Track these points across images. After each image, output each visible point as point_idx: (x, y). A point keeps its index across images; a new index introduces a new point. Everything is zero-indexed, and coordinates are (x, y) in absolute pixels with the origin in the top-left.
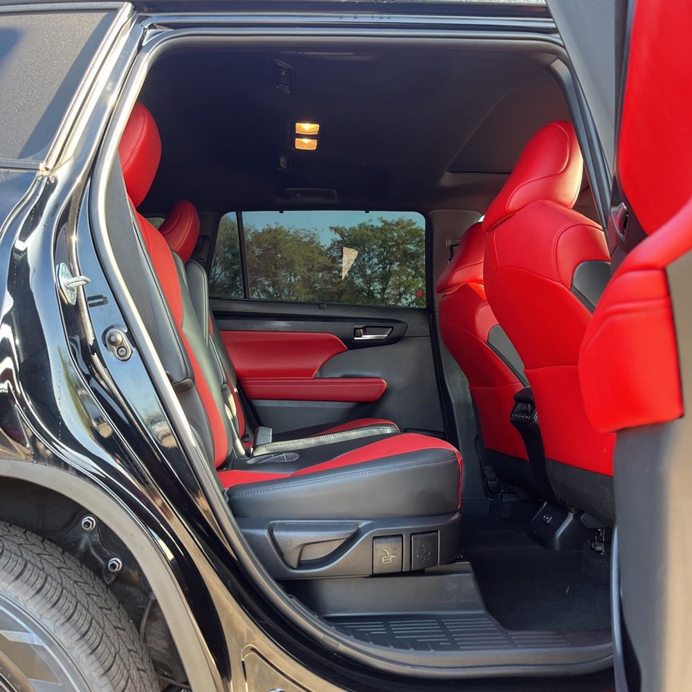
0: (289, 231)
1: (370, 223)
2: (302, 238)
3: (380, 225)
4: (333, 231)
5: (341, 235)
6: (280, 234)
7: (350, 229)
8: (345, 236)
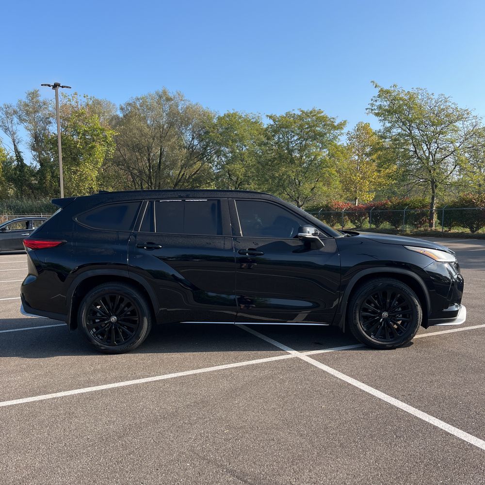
0: (241, 115)
1: (293, 112)
2: (250, 120)
3: (300, 113)
4: (268, 118)
5: (274, 120)
6: (235, 118)
7: (280, 116)
8: (276, 121)
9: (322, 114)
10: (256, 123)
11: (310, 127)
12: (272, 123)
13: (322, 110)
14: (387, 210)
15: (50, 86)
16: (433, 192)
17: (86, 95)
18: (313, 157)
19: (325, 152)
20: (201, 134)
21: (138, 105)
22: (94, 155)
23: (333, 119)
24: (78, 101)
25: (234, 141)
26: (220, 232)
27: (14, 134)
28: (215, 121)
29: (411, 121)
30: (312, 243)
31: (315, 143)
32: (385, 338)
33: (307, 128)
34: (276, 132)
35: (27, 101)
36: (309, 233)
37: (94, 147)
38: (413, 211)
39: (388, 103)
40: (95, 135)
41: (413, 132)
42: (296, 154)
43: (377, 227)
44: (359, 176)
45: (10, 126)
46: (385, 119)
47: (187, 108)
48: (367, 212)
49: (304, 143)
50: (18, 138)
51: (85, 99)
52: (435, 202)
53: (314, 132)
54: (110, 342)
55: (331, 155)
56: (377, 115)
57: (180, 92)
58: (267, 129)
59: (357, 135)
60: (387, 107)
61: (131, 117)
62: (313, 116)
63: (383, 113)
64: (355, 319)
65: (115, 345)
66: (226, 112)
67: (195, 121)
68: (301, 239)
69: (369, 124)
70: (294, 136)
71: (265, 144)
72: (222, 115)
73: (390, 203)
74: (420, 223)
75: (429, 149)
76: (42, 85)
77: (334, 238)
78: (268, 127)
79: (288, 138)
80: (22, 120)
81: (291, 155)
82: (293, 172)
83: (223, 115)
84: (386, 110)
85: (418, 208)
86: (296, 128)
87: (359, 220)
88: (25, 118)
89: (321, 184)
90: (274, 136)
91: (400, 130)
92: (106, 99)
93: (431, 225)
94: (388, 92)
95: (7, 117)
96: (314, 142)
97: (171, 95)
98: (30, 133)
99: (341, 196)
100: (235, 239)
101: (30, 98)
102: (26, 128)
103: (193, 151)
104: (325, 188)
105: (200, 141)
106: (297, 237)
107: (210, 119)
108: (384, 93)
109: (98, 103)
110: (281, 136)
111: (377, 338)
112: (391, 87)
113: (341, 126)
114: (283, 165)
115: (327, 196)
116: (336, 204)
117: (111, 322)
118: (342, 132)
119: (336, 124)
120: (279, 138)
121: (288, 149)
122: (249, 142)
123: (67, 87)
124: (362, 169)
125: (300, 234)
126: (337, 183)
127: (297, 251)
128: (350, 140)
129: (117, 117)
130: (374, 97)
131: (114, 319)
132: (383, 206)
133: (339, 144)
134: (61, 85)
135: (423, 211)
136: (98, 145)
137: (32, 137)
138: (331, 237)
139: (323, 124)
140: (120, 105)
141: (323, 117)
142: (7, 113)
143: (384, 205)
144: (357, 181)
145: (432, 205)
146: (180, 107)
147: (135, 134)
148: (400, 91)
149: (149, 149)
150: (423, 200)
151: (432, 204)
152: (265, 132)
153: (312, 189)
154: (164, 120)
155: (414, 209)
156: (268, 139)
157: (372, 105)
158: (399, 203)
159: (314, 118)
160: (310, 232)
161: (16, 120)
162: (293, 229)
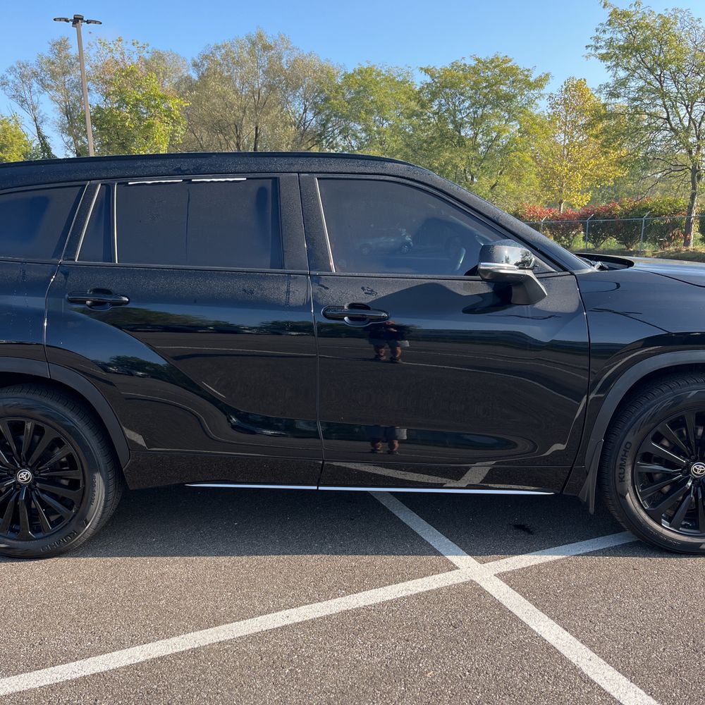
0: (381, 71)
1: (463, 62)
2: (395, 78)
3: (473, 63)
4: (423, 72)
5: (431, 76)
6: (371, 75)
7: (441, 69)
8: (436, 78)
9: (510, 64)
10: (403, 82)
11: (490, 86)
12: (429, 80)
13: (510, 57)
14: (614, 218)
15: (68, 21)
16: (694, 188)
17: (135, 41)
18: (494, 135)
19: (514, 127)
20: (317, 102)
21: (219, 58)
22: (153, 139)
23: (528, 70)
24: (125, 51)
25: (369, 112)
26: (278, 262)
27: (34, 109)
28: (339, 81)
29: (663, 66)
30: (514, 290)
31: (498, 112)
32: (696, 527)
33: (485, 87)
34: (434, 95)
35: (52, 57)
36: (507, 262)
37: (152, 126)
38: (657, 220)
39: (625, 34)
40: (153, 107)
41: (665, 84)
42: (467, 132)
43: (597, 246)
44: (566, 166)
45: (28, 96)
46: (617, 65)
47: (295, 61)
48: (581, 223)
49: (480, 112)
50: (41, 114)
51: (134, 49)
52: (695, 203)
53: (497, 93)
54: (18, 531)
55: (524, 132)
56: (603, 58)
57: (285, 35)
58: (420, 91)
59: (565, 99)
60: (622, 43)
61: (208, 77)
62: (495, 67)
63: (615, 54)
64: (622, 480)
65: (30, 539)
66: (357, 67)
67: (309, 81)
68: (487, 277)
69: (585, 80)
70: (463, 101)
71: (419, 115)
72: (350, 71)
73: (619, 208)
74: (670, 239)
75: (690, 113)
76: (55, 20)
77: (572, 274)
78: (423, 88)
79: (455, 105)
80: (45, 87)
81: (459, 132)
82: (462, 159)
83: (353, 72)
84: (620, 48)
85: (666, 214)
86: (468, 88)
87: (567, 236)
88: (49, 82)
89: (507, 179)
90: (431, 101)
91: (641, 83)
92: (171, 51)
93: (687, 243)
94: (625, 15)
95: (23, 82)
96: (496, 111)
97: (270, 41)
98: (58, 106)
99: (539, 198)
100: (316, 280)
101: (56, 51)
102: (52, 98)
103: (305, 130)
104: (513, 186)
105: (315, 115)
106: (474, 271)
107: (330, 77)
108: (618, 17)
109: (159, 57)
110: (443, 101)
111: (675, 526)
112: (631, 6)
113: (539, 83)
114: (447, 149)
115: (517, 198)
116: (530, 211)
117: (19, 484)
118: (542, 92)
119: (532, 80)
120: (440, 105)
121: (454, 122)
122: (392, 114)
123: (95, 22)
124: (571, 155)
125: (484, 266)
126: (531, 176)
127: (474, 308)
128: (553, 108)
129: (188, 78)
130: (602, 24)
131: (24, 476)
132: (607, 212)
133: (536, 112)
134: (85, 19)
135: (674, 219)
136: (157, 121)
137: (62, 114)
138: (565, 270)
139: (511, 79)
140: (193, 59)
141: (511, 69)
142: (22, 76)
143: (609, 211)
144: (562, 174)
145: (692, 208)
146: (284, 61)
147: (214, 104)
148: (646, 12)
149: (238, 127)
150: (676, 201)
151: (690, 207)
152: (417, 97)
153: (493, 187)
154: (261, 81)
155: (659, 216)
156: (423, 106)
157: (597, 39)
158: (634, 208)
159: (497, 70)
160: (509, 258)
161: (36, 86)
162: (465, 251)
